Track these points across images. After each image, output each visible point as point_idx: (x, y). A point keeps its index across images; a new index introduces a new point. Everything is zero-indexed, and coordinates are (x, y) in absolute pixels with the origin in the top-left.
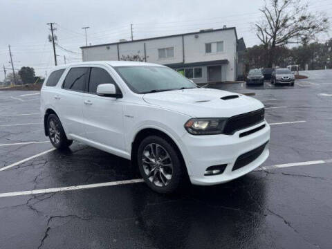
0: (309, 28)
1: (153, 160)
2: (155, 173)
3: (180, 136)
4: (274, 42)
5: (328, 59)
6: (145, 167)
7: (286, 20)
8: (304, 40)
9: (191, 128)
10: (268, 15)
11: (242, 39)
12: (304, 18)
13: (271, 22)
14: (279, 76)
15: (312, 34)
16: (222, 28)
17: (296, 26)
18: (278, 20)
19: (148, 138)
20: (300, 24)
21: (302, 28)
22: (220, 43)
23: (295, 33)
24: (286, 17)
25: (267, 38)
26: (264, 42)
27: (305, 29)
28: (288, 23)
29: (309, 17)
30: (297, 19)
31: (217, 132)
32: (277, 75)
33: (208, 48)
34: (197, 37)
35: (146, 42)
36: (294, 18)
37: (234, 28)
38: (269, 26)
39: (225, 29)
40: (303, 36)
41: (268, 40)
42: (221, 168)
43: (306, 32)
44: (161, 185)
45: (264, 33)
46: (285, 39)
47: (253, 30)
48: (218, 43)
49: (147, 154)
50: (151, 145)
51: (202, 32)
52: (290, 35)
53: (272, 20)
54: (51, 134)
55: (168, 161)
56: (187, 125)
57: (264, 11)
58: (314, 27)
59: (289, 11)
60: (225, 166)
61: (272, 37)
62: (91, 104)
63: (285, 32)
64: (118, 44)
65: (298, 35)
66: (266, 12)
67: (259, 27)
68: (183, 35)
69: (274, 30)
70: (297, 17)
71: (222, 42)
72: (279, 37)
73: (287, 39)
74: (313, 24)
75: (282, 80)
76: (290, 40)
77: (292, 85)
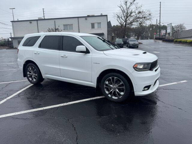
0: (142, 18)
1: (111, 86)
2: (113, 92)
3: (131, 72)
4: (126, 24)
5: (149, 34)
6: (105, 90)
7: (131, 13)
8: (140, 24)
9: (136, 68)
10: (123, 9)
11: (110, 22)
12: (140, 12)
13: (124, 13)
14: (131, 43)
15: (144, 21)
16: (100, 15)
17: (136, 16)
18: (127, 12)
19: (109, 74)
20: (138, 16)
21: (139, 18)
22: (99, 23)
23: (136, 20)
24: (131, 11)
25: (122, 22)
26: (120, 23)
27: (140, 18)
28: (132, 15)
29: (142, 12)
30: (137, 13)
31: (146, 70)
32: (130, 42)
33: (93, 26)
34: (86, 19)
35: (55, 20)
36: (135, 12)
37: (107, 16)
38: (123, 15)
39: (102, 16)
40: (139, 22)
41: (123, 23)
42: (148, 87)
43: (141, 20)
44: (116, 98)
45: (121, 19)
46: (131, 23)
47: (115, 17)
48: (98, 23)
49: (107, 83)
50: (111, 78)
51: (89, 16)
52: (133, 21)
53: (125, 12)
54: (29, 76)
55: (122, 85)
56: (134, 67)
57: (120, 7)
58: (145, 18)
59: (133, 8)
60: (150, 86)
61: (125, 21)
62: (67, 57)
63: (131, 19)
64: (37, 20)
65: (137, 21)
66: (122, 8)
67: (118, 16)
68: (78, 18)
69: (126, 18)
70: (137, 12)
71: (100, 23)
72: (128, 22)
73: (132, 23)
74: (144, 16)
75: (133, 45)
76: (133, 23)
77: (137, 47)
